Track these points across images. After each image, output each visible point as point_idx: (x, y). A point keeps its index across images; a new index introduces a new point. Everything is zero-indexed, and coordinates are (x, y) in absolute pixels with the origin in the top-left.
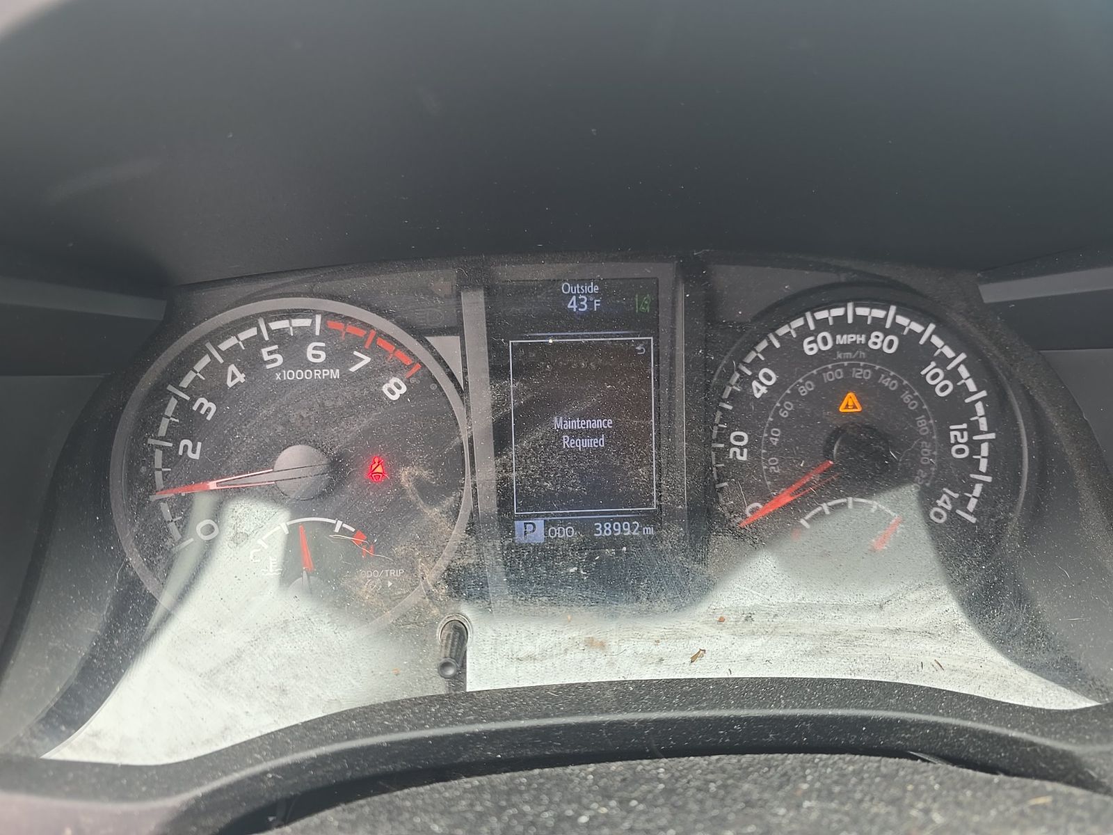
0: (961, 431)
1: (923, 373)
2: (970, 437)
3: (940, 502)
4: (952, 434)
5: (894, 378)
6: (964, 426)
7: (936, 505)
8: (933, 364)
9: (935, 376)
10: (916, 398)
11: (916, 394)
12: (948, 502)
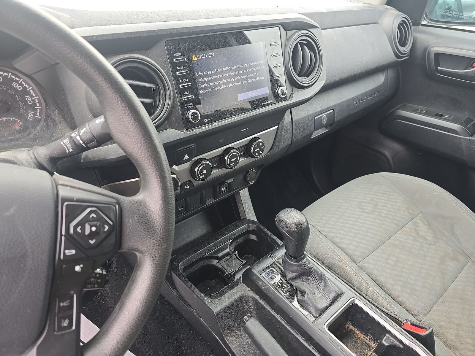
0: (29, 97)
1: (12, 85)
2: (32, 99)
3: (29, 115)
4: (26, 98)
5: (4, 87)
6: (29, 96)
7: (29, 116)
8: (14, 82)
9: (16, 85)
10: (13, 91)
11: (12, 90)
12: (31, 114)
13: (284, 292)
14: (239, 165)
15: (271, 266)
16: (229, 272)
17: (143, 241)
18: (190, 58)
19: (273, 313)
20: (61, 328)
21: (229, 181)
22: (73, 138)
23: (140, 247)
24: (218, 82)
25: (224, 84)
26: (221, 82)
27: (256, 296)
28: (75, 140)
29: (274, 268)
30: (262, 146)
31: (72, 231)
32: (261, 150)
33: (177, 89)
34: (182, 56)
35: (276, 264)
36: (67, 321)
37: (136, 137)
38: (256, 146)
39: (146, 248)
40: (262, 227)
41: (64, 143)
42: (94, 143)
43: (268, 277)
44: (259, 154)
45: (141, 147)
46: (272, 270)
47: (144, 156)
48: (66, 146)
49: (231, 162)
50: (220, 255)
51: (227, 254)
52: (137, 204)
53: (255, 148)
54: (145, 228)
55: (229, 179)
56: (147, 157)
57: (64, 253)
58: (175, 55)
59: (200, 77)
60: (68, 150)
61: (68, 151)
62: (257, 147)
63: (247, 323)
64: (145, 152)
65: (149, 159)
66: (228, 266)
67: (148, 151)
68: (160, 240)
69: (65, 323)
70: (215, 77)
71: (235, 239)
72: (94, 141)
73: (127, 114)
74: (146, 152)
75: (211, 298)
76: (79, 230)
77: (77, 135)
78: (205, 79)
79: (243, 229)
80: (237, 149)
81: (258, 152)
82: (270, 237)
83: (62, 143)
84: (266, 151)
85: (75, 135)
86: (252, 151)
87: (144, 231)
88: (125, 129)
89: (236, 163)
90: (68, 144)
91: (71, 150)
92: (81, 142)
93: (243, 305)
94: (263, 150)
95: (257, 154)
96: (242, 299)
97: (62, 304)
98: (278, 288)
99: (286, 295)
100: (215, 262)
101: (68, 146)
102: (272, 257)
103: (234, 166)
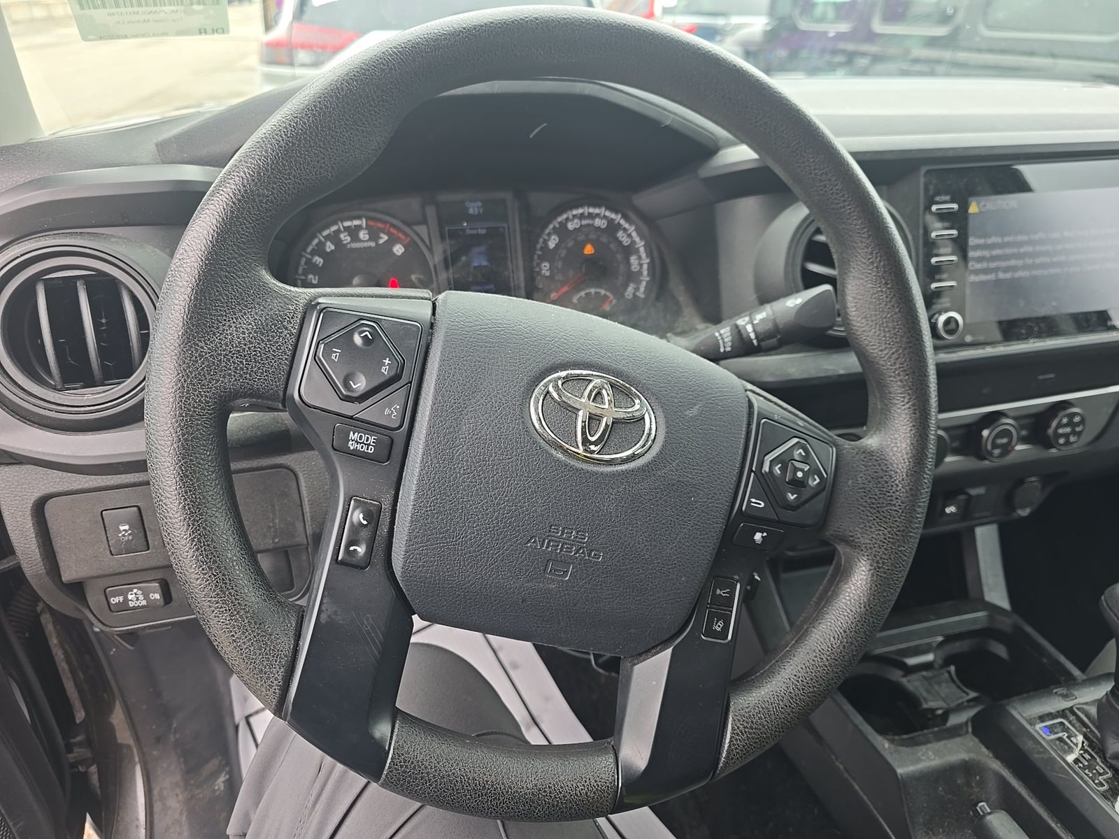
0: (635, 259)
1: (618, 235)
2: (639, 263)
3: (629, 290)
4: (632, 260)
5: (606, 238)
6: (636, 257)
8: (621, 231)
9: (623, 237)
10: (616, 246)
11: (616, 244)
12: (632, 289)
13: (1096, 781)
14: (1010, 459)
15: (1062, 714)
16: (932, 704)
17: (865, 526)
18: (964, 206)
19: (1053, 825)
20: (710, 632)
21: (974, 492)
22: (740, 328)
23: (859, 535)
24: (1013, 262)
25: (1025, 267)
26: (1020, 263)
27: (1006, 774)
28: (743, 331)
29: (1070, 722)
30: (1078, 424)
31: (766, 468)
32: (1074, 433)
33: (925, 266)
34: (952, 201)
35: (1074, 714)
36: (721, 624)
37: (894, 328)
38: (1065, 420)
39: (868, 541)
40: (1029, 629)
41: (721, 335)
42: (774, 341)
43: (1053, 737)
44: (1068, 443)
45: (897, 351)
46: (1062, 723)
47: (900, 368)
48: (722, 339)
49: (995, 446)
50: (912, 661)
51: (927, 666)
52: (864, 455)
53: (1060, 425)
54: (873, 503)
55: (974, 486)
56: (905, 371)
57: (749, 502)
58: (937, 199)
59: (977, 247)
60: (725, 347)
61: (722, 350)
62: (1066, 425)
63: (988, 818)
64: (903, 360)
65: (907, 375)
66: (928, 691)
67: (911, 360)
68: (898, 533)
69: (718, 627)
70: (1008, 251)
71: (949, 639)
72: (776, 337)
73: (889, 286)
74: (905, 361)
75: (892, 741)
76: (777, 470)
77: (747, 324)
78: (986, 253)
79: (975, 620)
80: (1015, 418)
81: (1066, 436)
82: (1050, 656)
83: (717, 334)
84: (1087, 437)
85: (743, 323)
86: (1050, 431)
87: (871, 508)
88: (878, 313)
89: (1007, 449)
90: (728, 337)
91: (728, 349)
92: (752, 336)
93: (968, 784)
94: (1079, 434)
95: (1062, 441)
96: (968, 769)
97: (718, 592)
98: (1080, 767)
99: (1101, 789)
100: (896, 675)
101: (726, 340)
102: (1065, 697)
103: (1002, 455)
